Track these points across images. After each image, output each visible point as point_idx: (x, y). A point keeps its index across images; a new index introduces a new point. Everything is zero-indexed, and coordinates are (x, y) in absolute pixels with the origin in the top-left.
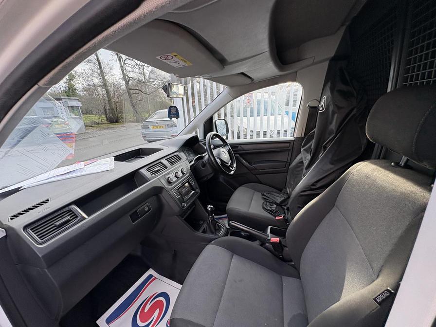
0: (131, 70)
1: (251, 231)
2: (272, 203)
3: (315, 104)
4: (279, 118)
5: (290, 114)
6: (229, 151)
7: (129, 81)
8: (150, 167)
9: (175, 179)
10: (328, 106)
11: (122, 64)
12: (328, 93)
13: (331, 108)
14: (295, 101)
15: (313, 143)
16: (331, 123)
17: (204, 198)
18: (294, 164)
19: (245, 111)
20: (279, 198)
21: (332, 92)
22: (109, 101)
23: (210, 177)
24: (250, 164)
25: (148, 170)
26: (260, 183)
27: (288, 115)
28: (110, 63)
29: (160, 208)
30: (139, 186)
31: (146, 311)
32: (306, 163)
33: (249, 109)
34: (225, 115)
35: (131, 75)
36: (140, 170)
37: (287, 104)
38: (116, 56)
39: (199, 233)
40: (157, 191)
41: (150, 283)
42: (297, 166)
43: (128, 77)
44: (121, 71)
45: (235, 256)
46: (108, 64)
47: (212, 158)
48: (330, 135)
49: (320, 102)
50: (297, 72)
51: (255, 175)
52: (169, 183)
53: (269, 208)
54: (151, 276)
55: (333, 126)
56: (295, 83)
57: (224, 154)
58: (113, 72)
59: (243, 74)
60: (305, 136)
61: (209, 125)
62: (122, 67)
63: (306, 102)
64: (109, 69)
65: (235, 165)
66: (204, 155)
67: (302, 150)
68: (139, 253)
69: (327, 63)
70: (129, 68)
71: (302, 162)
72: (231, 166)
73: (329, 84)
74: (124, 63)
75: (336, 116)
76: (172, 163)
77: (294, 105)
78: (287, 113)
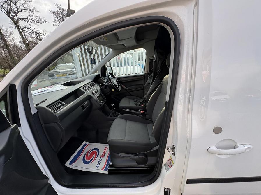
0: (29, 35)
1: (132, 111)
2: (139, 102)
3: (151, 58)
4: (136, 67)
5: (141, 65)
6: (116, 81)
7: (28, 44)
8: (83, 87)
9: (95, 93)
10: (156, 58)
11: (21, 31)
12: (156, 53)
13: (158, 59)
14: (142, 58)
15: (152, 74)
16: (158, 65)
17: (108, 103)
18: (146, 84)
19: (118, 64)
20: (141, 100)
21: (157, 53)
22: (12, 58)
23: (109, 94)
24: (127, 87)
25: (83, 88)
26: (131, 95)
27: (140, 66)
28: (10, 29)
29: (91, 105)
30: (80, 96)
31: (88, 156)
32: (150, 83)
33: (120, 62)
34: (110, 65)
35: (30, 39)
36: (80, 88)
37: (139, 60)
38: (15, 25)
39: (109, 117)
40: (89, 98)
41: (86, 148)
42: (147, 85)
43: (27, 41)
44: (20, 36)
45: (127, 121)
46: (7, 31)
47: (111, 83)
48: (158, 70)
49: (153, 57)
50: (143, 44)
51: (129, 92)
52: (94, 94)
53: (138, 104)
54: (85, 144)
55: (159, 66)
56: (143, 49)
57: (115, 82)
58: (13, 36)
59: (123, 44)
60: (149, 72)
61: (104, 69)
62: (21, 33)
63: (148, 57)
64: (9, 34)
65: (120, 87)
66: (104, 84)
67: (148, 78)
68: (76, 136)
69: (155, 41)
70: (27, 35)
71: (149, 83)
72: (119, 87)
73: (156, 50)
74: (23, 31)
75: (159, 62)
76: (92, 86)
77: (142, 60)
78: (139, 64)
